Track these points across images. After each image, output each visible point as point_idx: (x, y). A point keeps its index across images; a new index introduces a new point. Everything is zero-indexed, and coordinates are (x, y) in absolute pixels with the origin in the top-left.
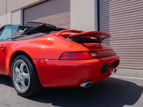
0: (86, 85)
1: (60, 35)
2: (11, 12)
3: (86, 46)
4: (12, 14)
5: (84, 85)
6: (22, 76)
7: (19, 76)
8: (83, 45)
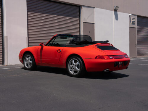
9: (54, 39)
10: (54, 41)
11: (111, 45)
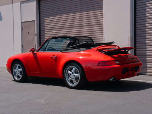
0: (113, 80)
1: (97, 50)
2: (21, 2)
3: (113, 57)
4: (22, 4)
5: (111, 79)
6: (74, 76)
7: (72, 76)
8: (111, 57)
9: (47, 43)
10: (47, 45)
11: (117, 47)
